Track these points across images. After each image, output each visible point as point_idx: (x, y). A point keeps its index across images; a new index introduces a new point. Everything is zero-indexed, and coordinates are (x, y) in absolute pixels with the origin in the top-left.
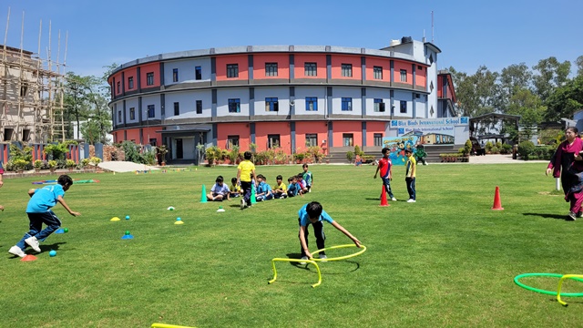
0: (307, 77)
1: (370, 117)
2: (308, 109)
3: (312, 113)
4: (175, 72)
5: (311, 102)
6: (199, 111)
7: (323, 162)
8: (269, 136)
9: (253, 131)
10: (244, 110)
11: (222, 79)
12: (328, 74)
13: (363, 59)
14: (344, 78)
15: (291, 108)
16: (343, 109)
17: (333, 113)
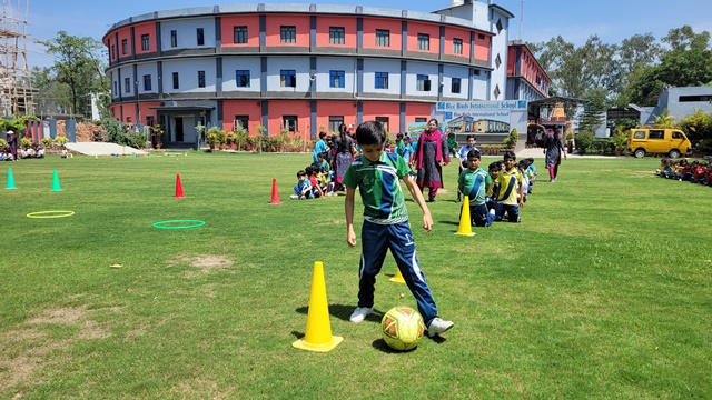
0: (332, 45)
1: (410, 97)
2: (332, 85)
3: (337, 90)
4: (174, 34)
5: (337, 77)
6: (202, 84)
8: (285, 117)
9: (265, 112)
10: (255, 86)
11: (229, 46)
12: (359, 42)
13: (404, 24)
14: (379, 48)
15: (312, 84)
16: (377, 86)
17: (364, 91)
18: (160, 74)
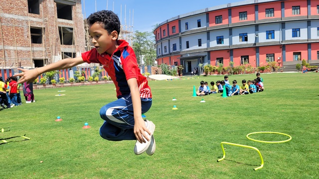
0: (267, 18)
1: (314, 40)
2: (268, 38)
3: (270, 40)
4: (187, 24)
5: (270, 34)
6: (200, 45)
7: (278, 71)
8: (242, 57)
9: (231, 55)
10: (226, 43)
11: (213, 25)
12: (282, 15)
13: (309, 1)
14: (294, 16)
15: (256, 39)
16: (293, 36)
17: (286, 39)
18: (180, 42)
